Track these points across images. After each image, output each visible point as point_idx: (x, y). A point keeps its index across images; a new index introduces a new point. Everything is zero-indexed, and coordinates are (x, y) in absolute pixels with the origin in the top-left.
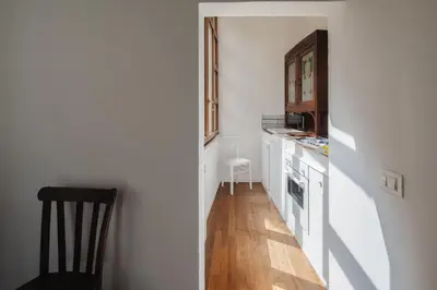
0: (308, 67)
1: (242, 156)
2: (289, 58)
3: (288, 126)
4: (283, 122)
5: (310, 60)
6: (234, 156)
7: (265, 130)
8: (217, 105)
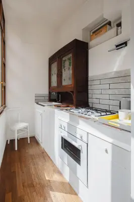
0: (67, 63)
1: (22, 121)
2: (52, 60)
3: (51, 100)
4: (47, 98)
5: (69, 59)
6: (17, 122)
7: (37, 103)
8: (5, 87)
